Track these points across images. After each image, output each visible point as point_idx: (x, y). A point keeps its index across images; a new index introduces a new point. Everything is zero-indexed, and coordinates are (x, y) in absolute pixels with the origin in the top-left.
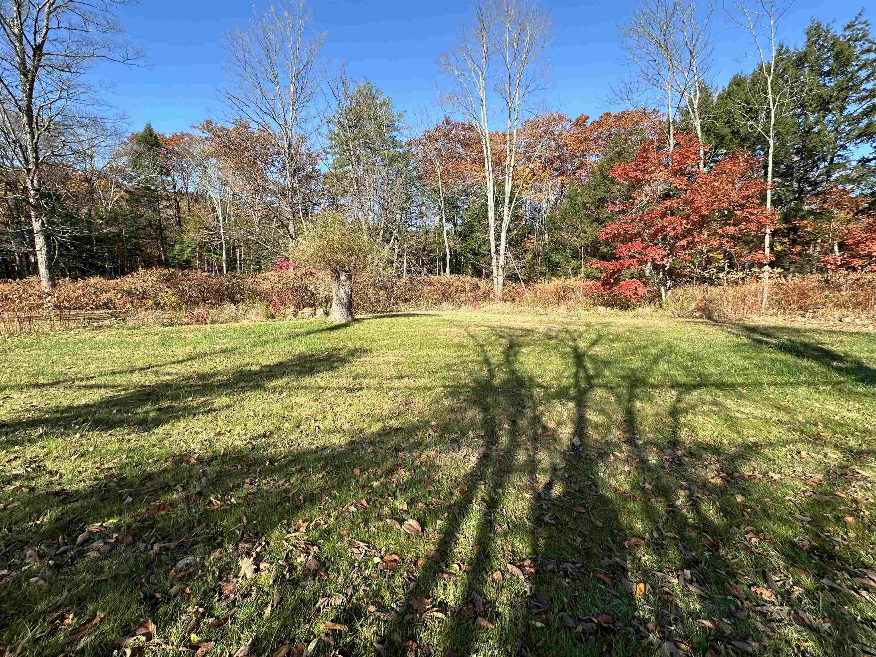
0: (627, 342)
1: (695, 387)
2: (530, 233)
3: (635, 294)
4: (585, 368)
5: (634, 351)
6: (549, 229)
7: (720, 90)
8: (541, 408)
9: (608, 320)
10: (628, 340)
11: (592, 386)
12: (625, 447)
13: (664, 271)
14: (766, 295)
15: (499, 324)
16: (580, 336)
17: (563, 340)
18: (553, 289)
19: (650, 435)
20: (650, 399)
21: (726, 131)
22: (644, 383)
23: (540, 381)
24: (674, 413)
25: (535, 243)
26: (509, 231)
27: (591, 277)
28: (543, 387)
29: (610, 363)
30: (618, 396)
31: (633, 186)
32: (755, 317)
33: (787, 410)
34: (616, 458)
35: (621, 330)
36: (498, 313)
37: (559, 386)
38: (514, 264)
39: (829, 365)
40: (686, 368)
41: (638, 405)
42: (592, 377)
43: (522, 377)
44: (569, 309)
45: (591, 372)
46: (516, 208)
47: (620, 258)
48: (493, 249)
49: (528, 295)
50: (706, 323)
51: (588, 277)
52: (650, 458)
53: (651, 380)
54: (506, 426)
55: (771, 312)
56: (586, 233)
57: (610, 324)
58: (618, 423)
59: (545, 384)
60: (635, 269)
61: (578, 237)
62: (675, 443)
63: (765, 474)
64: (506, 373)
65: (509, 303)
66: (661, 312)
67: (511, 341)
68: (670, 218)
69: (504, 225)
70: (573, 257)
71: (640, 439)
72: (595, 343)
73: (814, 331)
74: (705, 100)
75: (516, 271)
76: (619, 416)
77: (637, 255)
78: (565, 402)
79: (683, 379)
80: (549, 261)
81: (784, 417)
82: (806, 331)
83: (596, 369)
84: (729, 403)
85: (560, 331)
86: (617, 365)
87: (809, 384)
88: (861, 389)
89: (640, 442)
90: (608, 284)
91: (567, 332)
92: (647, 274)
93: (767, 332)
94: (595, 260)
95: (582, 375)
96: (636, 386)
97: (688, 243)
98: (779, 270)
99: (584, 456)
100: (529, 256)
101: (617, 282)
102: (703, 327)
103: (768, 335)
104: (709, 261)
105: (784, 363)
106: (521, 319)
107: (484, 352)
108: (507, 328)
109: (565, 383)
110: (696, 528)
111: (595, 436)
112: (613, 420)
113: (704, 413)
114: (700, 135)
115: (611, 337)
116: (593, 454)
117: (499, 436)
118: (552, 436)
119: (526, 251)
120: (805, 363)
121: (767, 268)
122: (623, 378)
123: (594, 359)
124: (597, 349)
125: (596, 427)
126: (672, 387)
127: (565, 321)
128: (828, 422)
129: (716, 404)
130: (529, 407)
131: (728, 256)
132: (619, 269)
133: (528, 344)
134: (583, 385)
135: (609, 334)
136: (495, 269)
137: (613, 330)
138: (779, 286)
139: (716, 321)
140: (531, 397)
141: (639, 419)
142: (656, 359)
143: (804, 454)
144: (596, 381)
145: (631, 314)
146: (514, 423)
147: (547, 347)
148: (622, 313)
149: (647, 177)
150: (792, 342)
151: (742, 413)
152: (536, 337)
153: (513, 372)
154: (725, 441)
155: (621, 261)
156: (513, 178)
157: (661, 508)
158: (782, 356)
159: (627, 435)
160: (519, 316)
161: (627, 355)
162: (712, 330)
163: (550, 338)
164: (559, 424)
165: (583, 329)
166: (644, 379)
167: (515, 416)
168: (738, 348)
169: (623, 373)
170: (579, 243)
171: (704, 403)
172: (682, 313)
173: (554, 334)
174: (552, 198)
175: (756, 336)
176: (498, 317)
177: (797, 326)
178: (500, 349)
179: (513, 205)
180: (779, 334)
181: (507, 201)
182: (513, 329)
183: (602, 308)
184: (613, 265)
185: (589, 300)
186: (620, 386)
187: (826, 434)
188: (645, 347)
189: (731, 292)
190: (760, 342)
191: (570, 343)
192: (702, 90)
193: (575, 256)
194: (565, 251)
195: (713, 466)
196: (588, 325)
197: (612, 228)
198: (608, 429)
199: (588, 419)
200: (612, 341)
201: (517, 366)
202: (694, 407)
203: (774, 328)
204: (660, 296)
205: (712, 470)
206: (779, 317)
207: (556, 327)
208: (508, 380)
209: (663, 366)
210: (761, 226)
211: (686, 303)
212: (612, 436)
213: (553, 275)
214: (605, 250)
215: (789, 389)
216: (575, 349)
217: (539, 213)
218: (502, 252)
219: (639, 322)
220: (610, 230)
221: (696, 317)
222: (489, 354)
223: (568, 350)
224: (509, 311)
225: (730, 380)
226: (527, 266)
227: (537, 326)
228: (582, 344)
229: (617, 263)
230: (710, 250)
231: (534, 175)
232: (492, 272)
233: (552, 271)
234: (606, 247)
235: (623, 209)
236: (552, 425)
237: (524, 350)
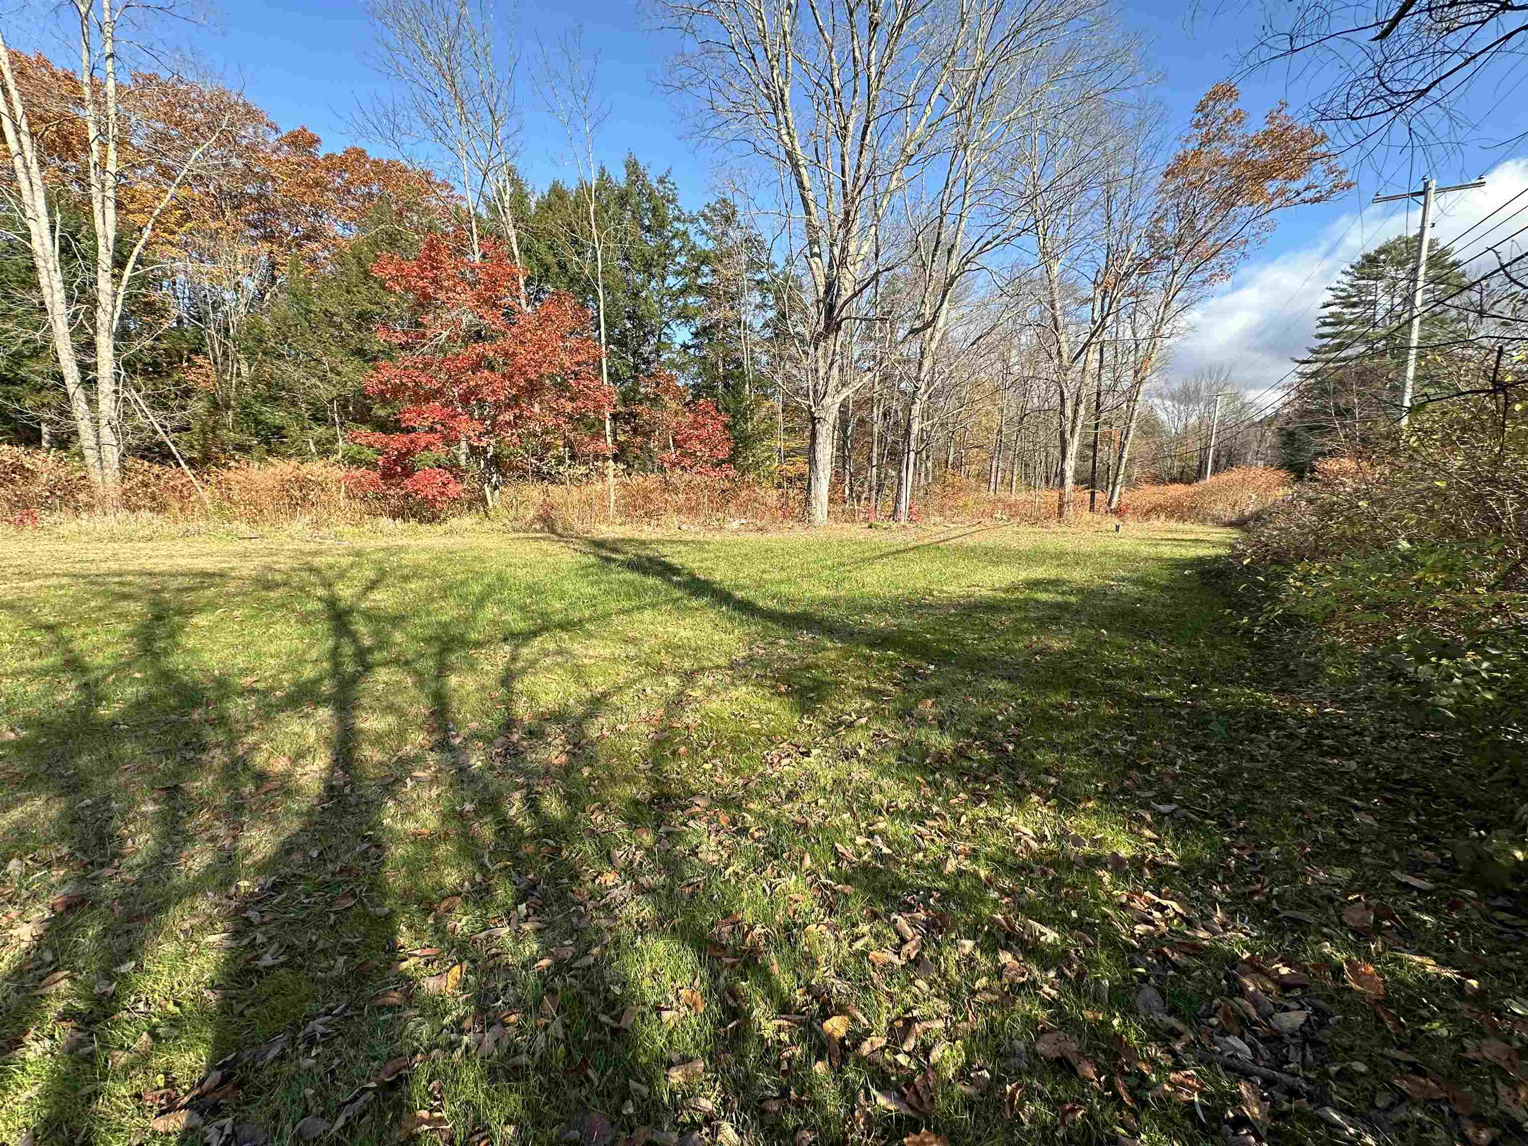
0: (432, 578)
1: (535, 634)
2: (197, 352)
3: (442, 494)
4: (354, 637)
5: (445, 592)
6: (251, 355)
7: (539, 195)
8: (250, 739)
9: (400, 543)
10: (435, 574)
11: (368, 668)
12: (432, 758)
13: (485, 459)
14: (613, 498)
15: (114, 566)
16: (341, 576)
17: (302, 589)
18: (270, 483)
19: (474, 725)
20: (472, 667)
21: (550, 259)
22: (462, 642)
23: (246, 681)
24: (507, 679)
25: (213, 378)
26: (123, 335)
27: (361, 461)
28: (253, 691)
29: (403, 618)
30: (418, 674)
31: (421, 305)
32: (603, 528)
33: (633, 641)
34: (418, 781)
35: (423, 557)
36: (112, 539)
37: (296, 684)
38: (153, 419)
39: (670, 581)
40: (523, 608)
41: (453, 680)
42: (370, 650)
43: (196, 683)
44: (316, 524)
45: (367, 642)
46: (141, 281)
47: (409, 430)
48: (72, 374)
49: (207, 495)
50: (549, 538)
51: (353, 461)
52: (472, 762)
53: (474, 636)
54: (150, 808)
55: (619, 521)
56: (339, 374)
57: (401, 549)
58: (420, 721)
59: (260, 686)
60: (440, 452)
61: (323, 379)
62: (509, 725)
63: (613, 728)
64: (144, 682)
65: (145, 515)
66: (487, 524)
67: (155, 604)
68: (486, 373)
69: (102, 317)
70: (315, 419)
71: (458, 735)
72: (373, 585)
73: (658, 541)
74: (520, 198)
75: (161, 435)
76: (421, 708)
77: (438, 427)
78: (310, 710)
79: (521, 626)
80: (258, 422)
81: (632, 651)
82: (652, 542)
83: (376, 633)
84: (577, 648)
85: (294, 569)
86: (417, 621)
87: (653, 606)
88: (694, 603)
89: (458, 741)
90: (393, 476)
91: (312, 570)
92: (463, 463)
93: (613, 546)
94: (365, 430)
95: (348, 649)
96: (451, 650)
97: (515, 417)
98: (622, 466)
99: (352, 800)
100: (198, 406)
101: (408, 472)
102: (545, 545)
103: (615, 550)
104: (547, 447)
105: (631, 583)
106: (186, 551)
107: (62, 643)
108: (141, 573)
109: (309, 672)
110: (535, 837)
111: (378, 756)
112: (410, 718)
113: (548, 670)
114: (517, 253)
115: (406, 571)
116: (371, 791)
117: (122, 840)
118: (282, 787)
119: (187, 393)
120: (650, 581)
121: (611, 463)
122: (428, 640)
123: (369, 616)
124: (379, 597)
125: (378, 740)
126: (505, 640)
127: (308, 547)
128: (670, 647)
129: (560, 652)
130: (218, 745)
131: (569, 444)
132: (409, 450)
133: (212, 606)
134: (350, 668)
135: (400, 567)
136: (85, 428)
137: (407, 559)
138: (625, 485)
139: (560, 535)
140: (222, 721)
141: (455, 704)
142: (481, 602)
143: (648, 691)
144: (378, 656)
145: (440, 529)
146: (172, 792)
147: (263, 606)
148: (425, 527)
149: (441, 295)
150: (639, 557)
151: (591, 657)
152: (231, 588)
153: (166, 676)
154: (571, 701)
155: (412, 435)
156: (119, 206)
157: (486, 831)
158: (629, 576)
159: (435, 737)
160: (180, 544)
161: (433, 600)
162: (557, 547)
163: (269, 586)
164: (299, 756)
165: (346, 561)
166: (462, 635)
167: (177, 775)
168: (584, 571)
169: (428, 632)
170: (324, 392)
171: (547, 655)
172: (517, 525)
173: (278, 577)
174: (251, 285)
175: (604, 553)
176: (111, 548)
177: (643, 537)
178: (122, 627)
179: (127, 273)
180: (627, 548)
181: (105, 258)
182: (161, 574)
183: (385, 522)
184: (397, 442)
185: (357, 504)
186: (422, 656)
187: (667, 660)
188: (463, 583)
189: (575, 494)
190: (608, 560)
191: (320, 592)
192: (514, 182)
193: (319, 417)
194: (294, 404)
195: (558, 741)
196: (358, 554)
197: (390, 373)
198: (402, 736)
199: (361, 731)
200: (406, 579)
201: (177, 661)
202: (533, 663)
203: (623, 540)
204: (484, 500)
205: (556, 747)
206: (628, 527)
207: (284, 563)
208: (151, 698)
209: (490, 611)
210: (599, 407)
211: (521, 510)
212: (408, 747)
213: (269, 452)
214: (382, 413)
215: (636, 616)
216: (332, 603)
217: (215, 310)
218: (106, 386)
219: (452, 542)
220: (385, 375)
221: (536, 531)
222: (78, 645)
223: (313, 605)
224: (147, 532)
225: (575, 615)
226: (196, 426)
227: (235, 562)
228: (346, 592)
229: (406, 439)
230: (546, 432)
231: (188, 217)
232: (76, 433)
233: (268, 443)
234: (383, 407)
235: (407, 343)
236: (280, 765)
237: (200, 620)
